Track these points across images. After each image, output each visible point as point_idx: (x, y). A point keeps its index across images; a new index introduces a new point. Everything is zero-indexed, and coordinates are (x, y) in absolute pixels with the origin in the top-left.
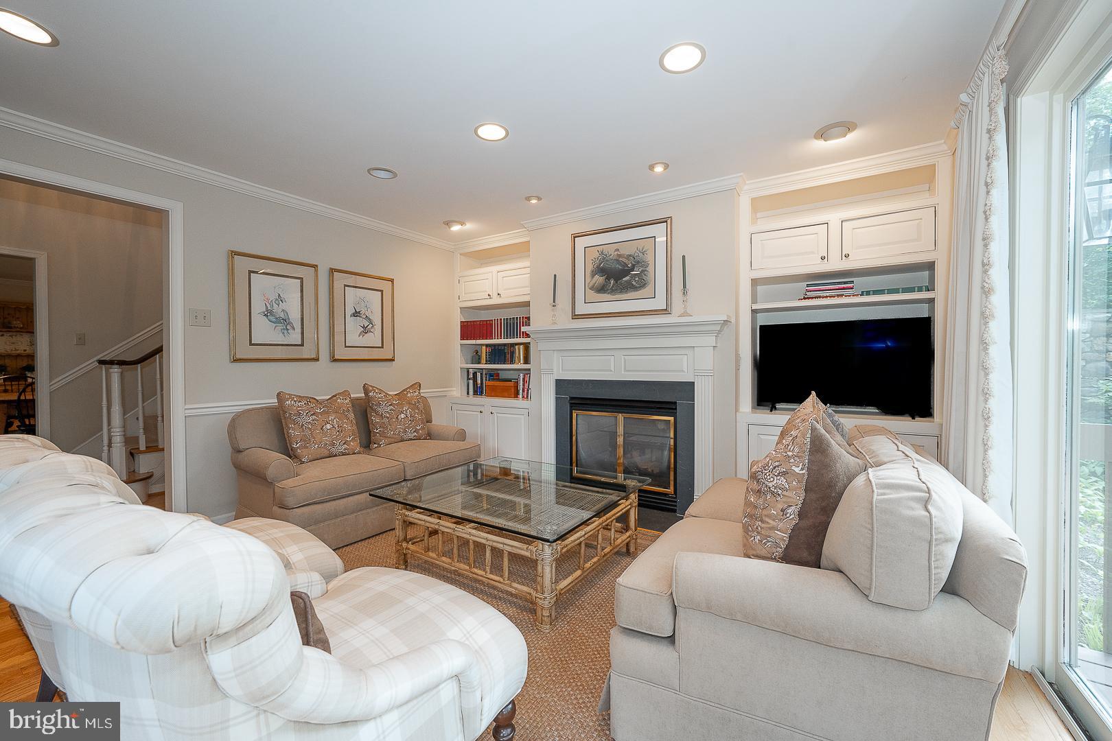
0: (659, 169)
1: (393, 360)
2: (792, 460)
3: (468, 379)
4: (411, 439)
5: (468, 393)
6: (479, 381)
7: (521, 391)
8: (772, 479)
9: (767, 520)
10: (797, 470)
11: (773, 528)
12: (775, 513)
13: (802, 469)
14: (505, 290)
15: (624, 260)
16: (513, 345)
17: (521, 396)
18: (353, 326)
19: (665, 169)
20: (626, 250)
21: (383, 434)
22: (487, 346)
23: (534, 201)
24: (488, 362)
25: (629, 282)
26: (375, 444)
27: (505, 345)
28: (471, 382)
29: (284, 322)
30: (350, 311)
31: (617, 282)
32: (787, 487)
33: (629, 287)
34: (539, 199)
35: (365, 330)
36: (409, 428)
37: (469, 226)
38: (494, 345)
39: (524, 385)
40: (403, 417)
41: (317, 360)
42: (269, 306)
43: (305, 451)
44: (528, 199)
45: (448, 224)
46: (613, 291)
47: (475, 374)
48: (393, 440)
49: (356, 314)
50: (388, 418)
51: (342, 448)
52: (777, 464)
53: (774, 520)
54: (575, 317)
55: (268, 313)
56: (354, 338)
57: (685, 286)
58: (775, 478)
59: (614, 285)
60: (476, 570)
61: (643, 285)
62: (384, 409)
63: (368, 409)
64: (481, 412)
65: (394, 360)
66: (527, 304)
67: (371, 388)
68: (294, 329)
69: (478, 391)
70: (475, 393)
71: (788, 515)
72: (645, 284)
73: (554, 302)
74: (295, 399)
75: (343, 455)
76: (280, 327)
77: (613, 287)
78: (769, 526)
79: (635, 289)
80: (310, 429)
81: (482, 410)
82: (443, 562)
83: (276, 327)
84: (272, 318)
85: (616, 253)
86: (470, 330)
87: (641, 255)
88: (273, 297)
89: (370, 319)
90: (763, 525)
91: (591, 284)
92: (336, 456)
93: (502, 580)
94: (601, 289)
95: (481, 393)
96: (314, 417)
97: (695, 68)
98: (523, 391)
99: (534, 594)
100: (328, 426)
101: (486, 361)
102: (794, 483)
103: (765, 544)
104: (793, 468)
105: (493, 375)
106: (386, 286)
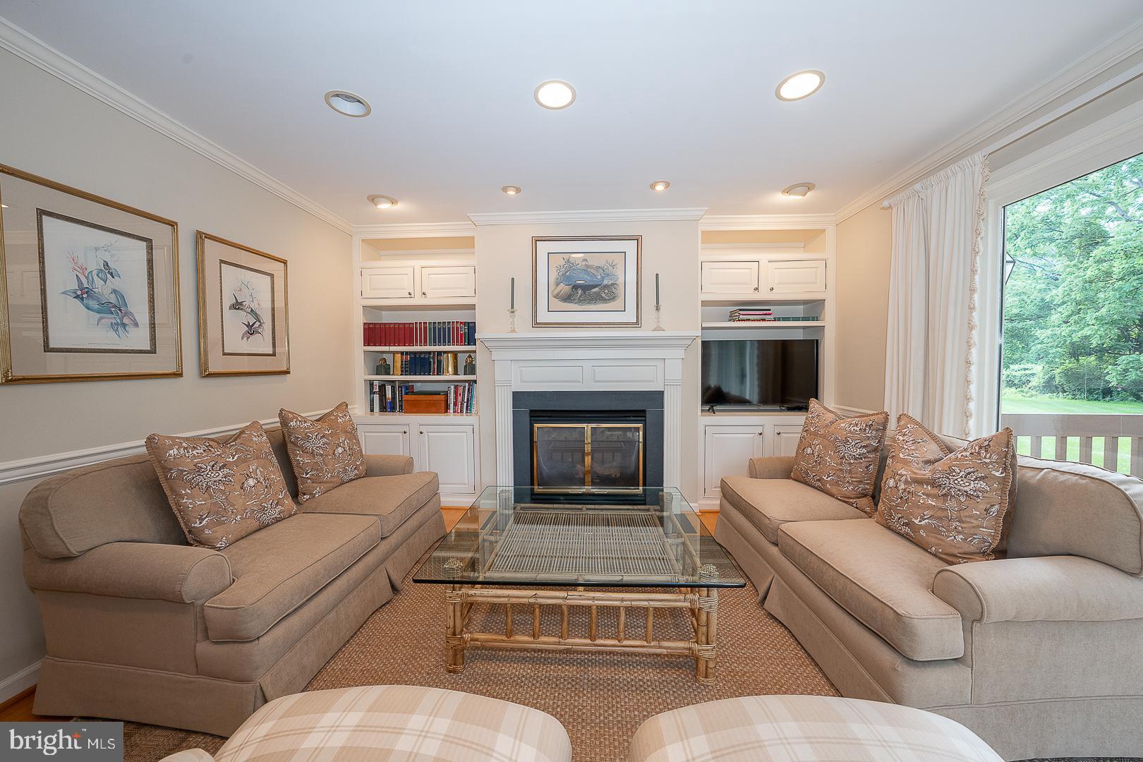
0: (660, 188)
1: (287, 372)
2: (991, 466)
3: (372, 392)
4: (352, 480)
5: (372, 410)
6: (389, 395)
7: (452, 405)
8: (967, 484)
9: (968, 520)
10: (997, 474)
11: (979, 527)
12: (978, 513)
13: (1002, 473)
14: (433, 289)
15: (592, 271)
16: (440, 353)
17: (452, 411)
18: (235, 324)
19: (665, 188)
20: (595, 261)
21: (316, 480)
22: (402, 353)
23: (511, 193)
24: (404, 371)
25: (598, 294)
26: (304, 494)
27: (429, 353)
28: (376, 397)
29: (115, 310)
30: (228, 302)
31: (585, 293)
32: (988, 489)
33: (598, 298)
34: (518, 190)
35: (251, 331)
36: (348, 465)
37: (400, 207)
38: (415, 353)
39: (456, 398)
40: (340, 452)
41: (180, 375)
42: (84, 281)
43: (220, 530)
44: (505, 189)
45: (373, 199)
46: (580, 301)
47: (382, 387)
48: (331, 485)
49: (237, 306)
50: (322, 455)
51: (275, 513)
52: (970, 470)
53: (976, 519)
54: (536, 324)
55: (83, 294)
56: (236, 341)
57: (658, 303)
58: (972, 482)
59: (581, 295)
60: (599, 642)
61: (613, 298)
62: (315, 444)
63: (290, 446)
64: (405, 433)
65: (289, 373)
66: (472, 307)
67: (291, 416)
68: (136, 325)
69: (387, 407)
70: (383, 409)
71: (991, 513)
72: (614, 298)
73: (512, 307)
74: (184, 445)
75: (278, 521)
76: (109, 319)
77: (580, 297)
78: (971, 525)
79: (604, 300)
80: (223, 492)
81: (407, 430)
82: (545, 643)
83: (100, 319)
84: (93, 304)
85: (584, 263)
86: (375, 334)
87: (610, 268)
88: (93, 265)
89: (256, 314)
90: (963, 525)
91: (556, 292)
92: (268, 525)
93: (645, 643)
94: (567, 298)
95: (393, 409)
96: (226, 471)
97: (804, 97)
98: (455, 404)
99: (696, 647)
100: (251, 482)
101: (402, 371)
102: (995, 485)
103: (971, 541)
104: (993, 472)
105: (408, 388)
106: (276, 268)
